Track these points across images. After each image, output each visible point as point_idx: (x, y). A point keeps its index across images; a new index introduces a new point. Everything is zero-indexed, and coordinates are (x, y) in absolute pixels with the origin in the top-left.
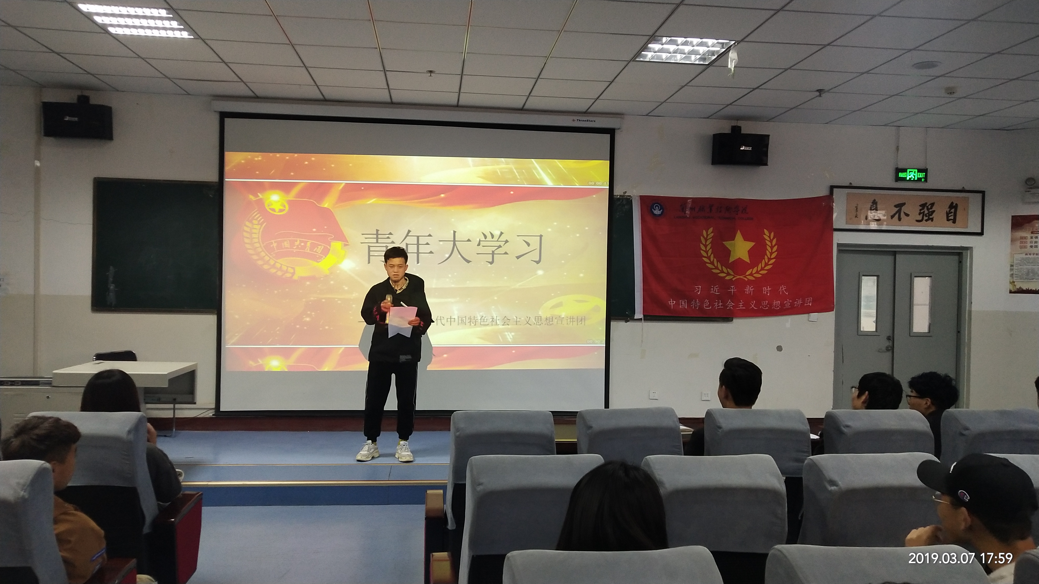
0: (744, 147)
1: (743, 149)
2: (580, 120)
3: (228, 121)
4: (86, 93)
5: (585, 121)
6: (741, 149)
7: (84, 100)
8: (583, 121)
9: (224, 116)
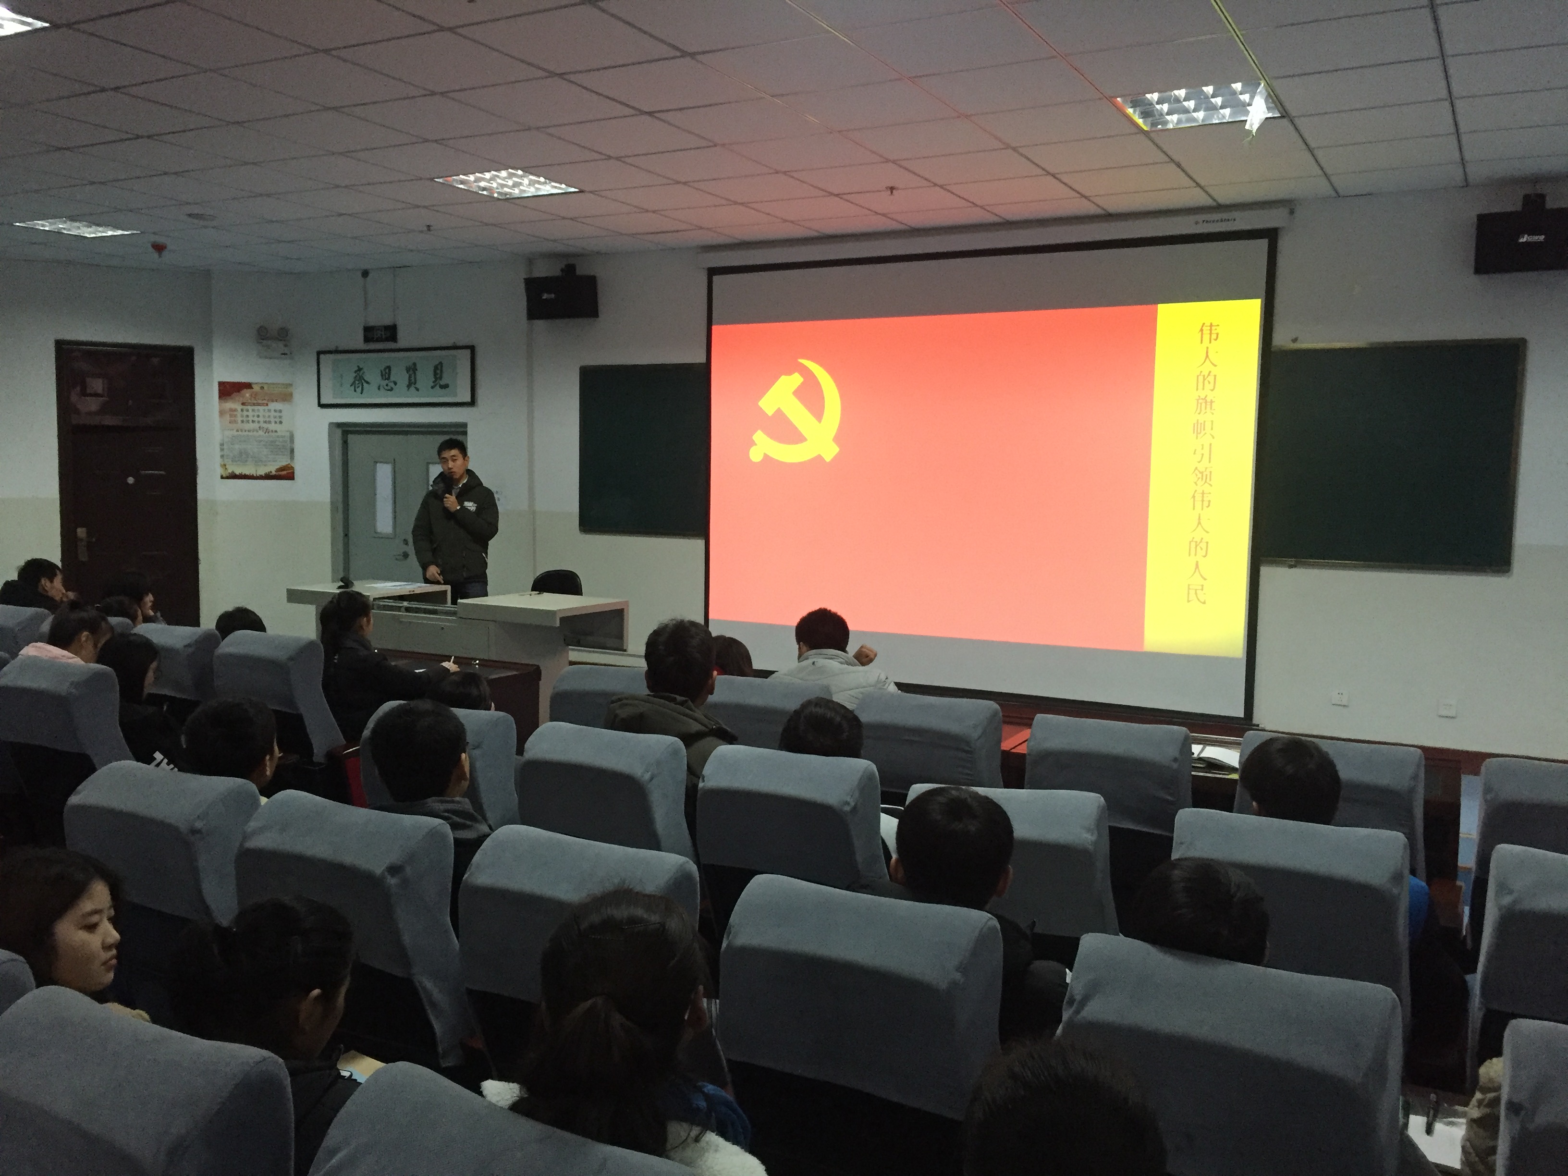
0: (1526, 236)
1: (1525, 240)
2: (1207, 222)
3: (716, 279)
4: (571, 261)
5: (1217, 221)
6: (1521, 240)
7: (570, 269)
8: (1213, 221)
9: (712, 272)
